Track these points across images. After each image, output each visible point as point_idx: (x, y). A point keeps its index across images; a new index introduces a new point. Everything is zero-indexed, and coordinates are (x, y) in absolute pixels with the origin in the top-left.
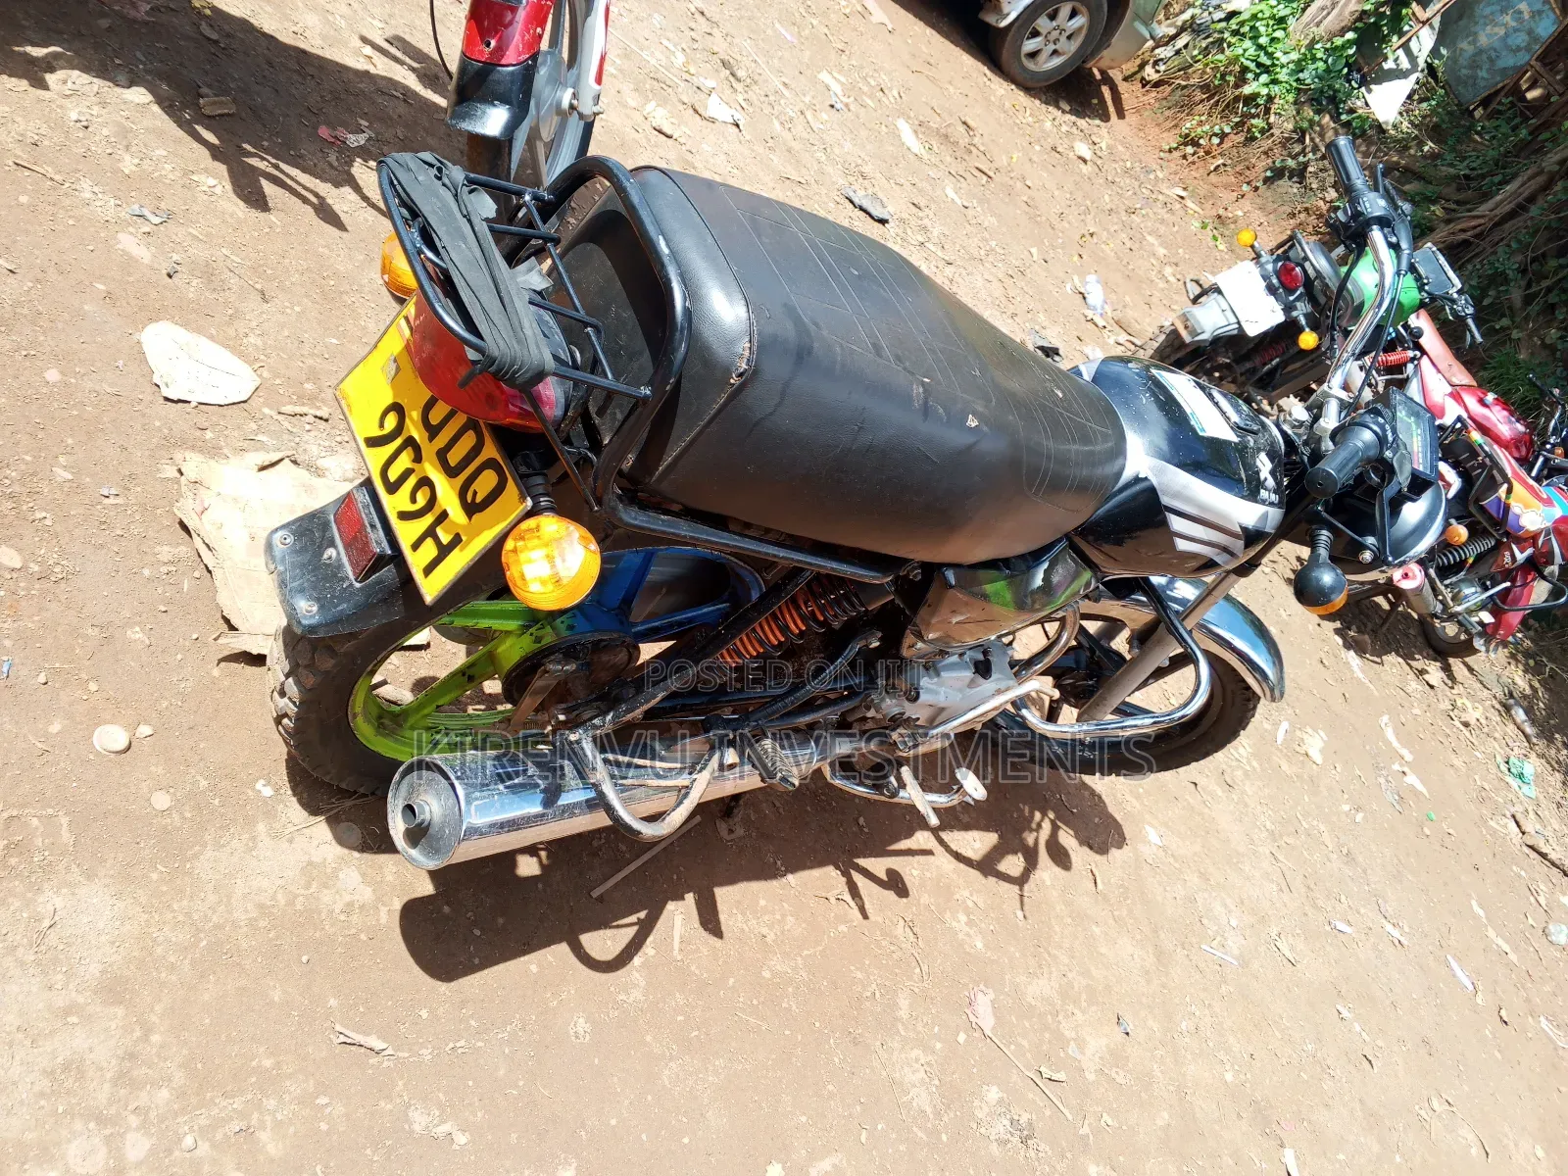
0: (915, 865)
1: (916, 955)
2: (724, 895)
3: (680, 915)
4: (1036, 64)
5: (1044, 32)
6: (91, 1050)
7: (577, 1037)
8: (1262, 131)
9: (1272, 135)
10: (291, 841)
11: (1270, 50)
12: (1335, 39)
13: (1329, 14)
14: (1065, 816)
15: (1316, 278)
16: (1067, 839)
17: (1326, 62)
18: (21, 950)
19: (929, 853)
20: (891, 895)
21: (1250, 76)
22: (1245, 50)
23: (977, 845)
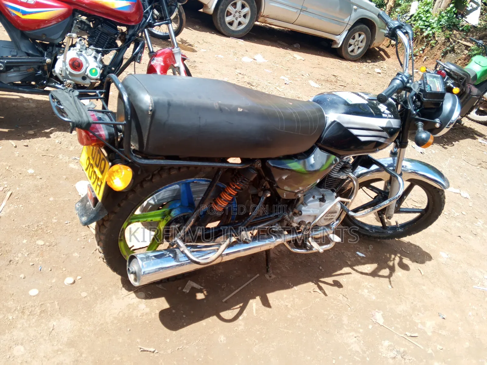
0: (344, 278)
1: (348, 304)
2: (271, 296)
3: (255, 304)
4: (355, 53)
5: (353, 44)
6: (65, 360)
7: (221, 342)
8: (435, 43)
9: (439, 43)
10: (123, 299)
11: (427, 20)
12: (447, 9)
13: (442, 3)
14: (404, 254)
15: (450, 72)
16: (406, 261)
17: (447, 16)
18: (45, 336)
19: (350, 273)
20: (336, 288)
21: (424, 30)
22: (419, 24)
23: (369, 269)
